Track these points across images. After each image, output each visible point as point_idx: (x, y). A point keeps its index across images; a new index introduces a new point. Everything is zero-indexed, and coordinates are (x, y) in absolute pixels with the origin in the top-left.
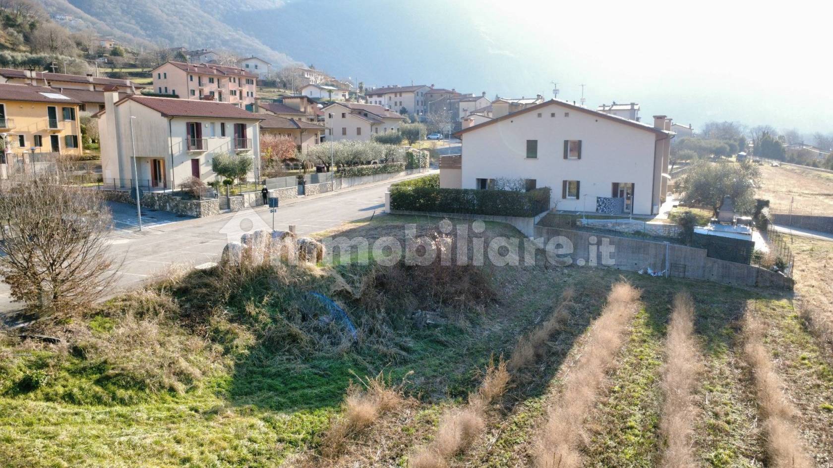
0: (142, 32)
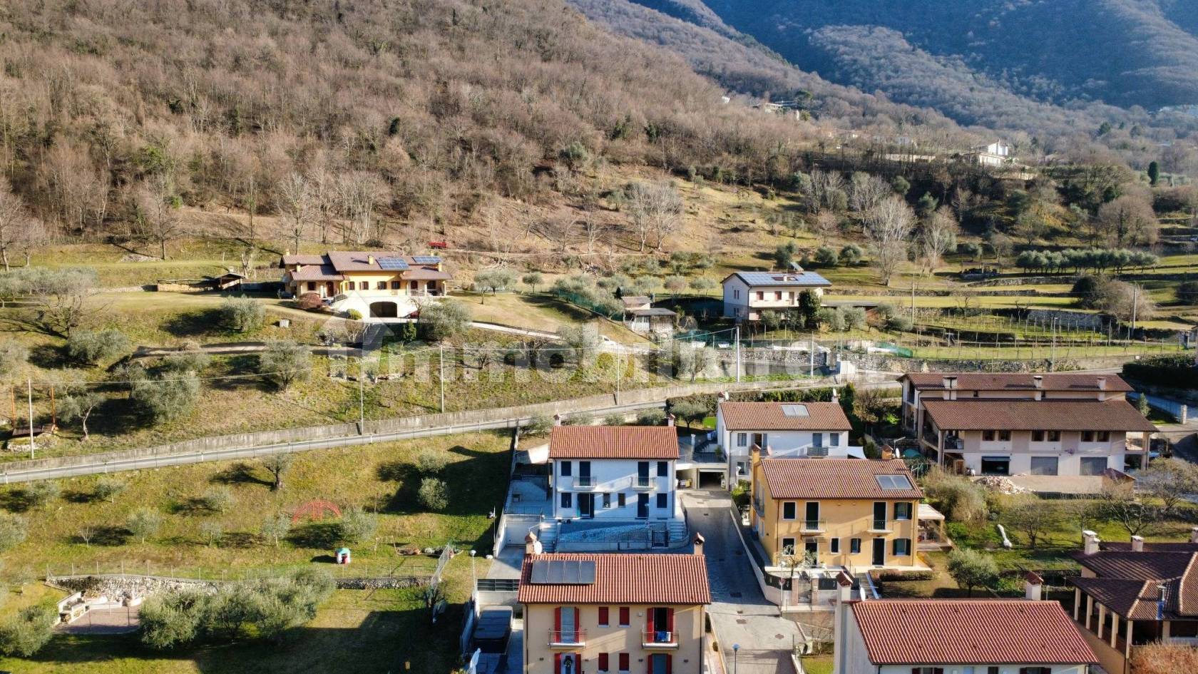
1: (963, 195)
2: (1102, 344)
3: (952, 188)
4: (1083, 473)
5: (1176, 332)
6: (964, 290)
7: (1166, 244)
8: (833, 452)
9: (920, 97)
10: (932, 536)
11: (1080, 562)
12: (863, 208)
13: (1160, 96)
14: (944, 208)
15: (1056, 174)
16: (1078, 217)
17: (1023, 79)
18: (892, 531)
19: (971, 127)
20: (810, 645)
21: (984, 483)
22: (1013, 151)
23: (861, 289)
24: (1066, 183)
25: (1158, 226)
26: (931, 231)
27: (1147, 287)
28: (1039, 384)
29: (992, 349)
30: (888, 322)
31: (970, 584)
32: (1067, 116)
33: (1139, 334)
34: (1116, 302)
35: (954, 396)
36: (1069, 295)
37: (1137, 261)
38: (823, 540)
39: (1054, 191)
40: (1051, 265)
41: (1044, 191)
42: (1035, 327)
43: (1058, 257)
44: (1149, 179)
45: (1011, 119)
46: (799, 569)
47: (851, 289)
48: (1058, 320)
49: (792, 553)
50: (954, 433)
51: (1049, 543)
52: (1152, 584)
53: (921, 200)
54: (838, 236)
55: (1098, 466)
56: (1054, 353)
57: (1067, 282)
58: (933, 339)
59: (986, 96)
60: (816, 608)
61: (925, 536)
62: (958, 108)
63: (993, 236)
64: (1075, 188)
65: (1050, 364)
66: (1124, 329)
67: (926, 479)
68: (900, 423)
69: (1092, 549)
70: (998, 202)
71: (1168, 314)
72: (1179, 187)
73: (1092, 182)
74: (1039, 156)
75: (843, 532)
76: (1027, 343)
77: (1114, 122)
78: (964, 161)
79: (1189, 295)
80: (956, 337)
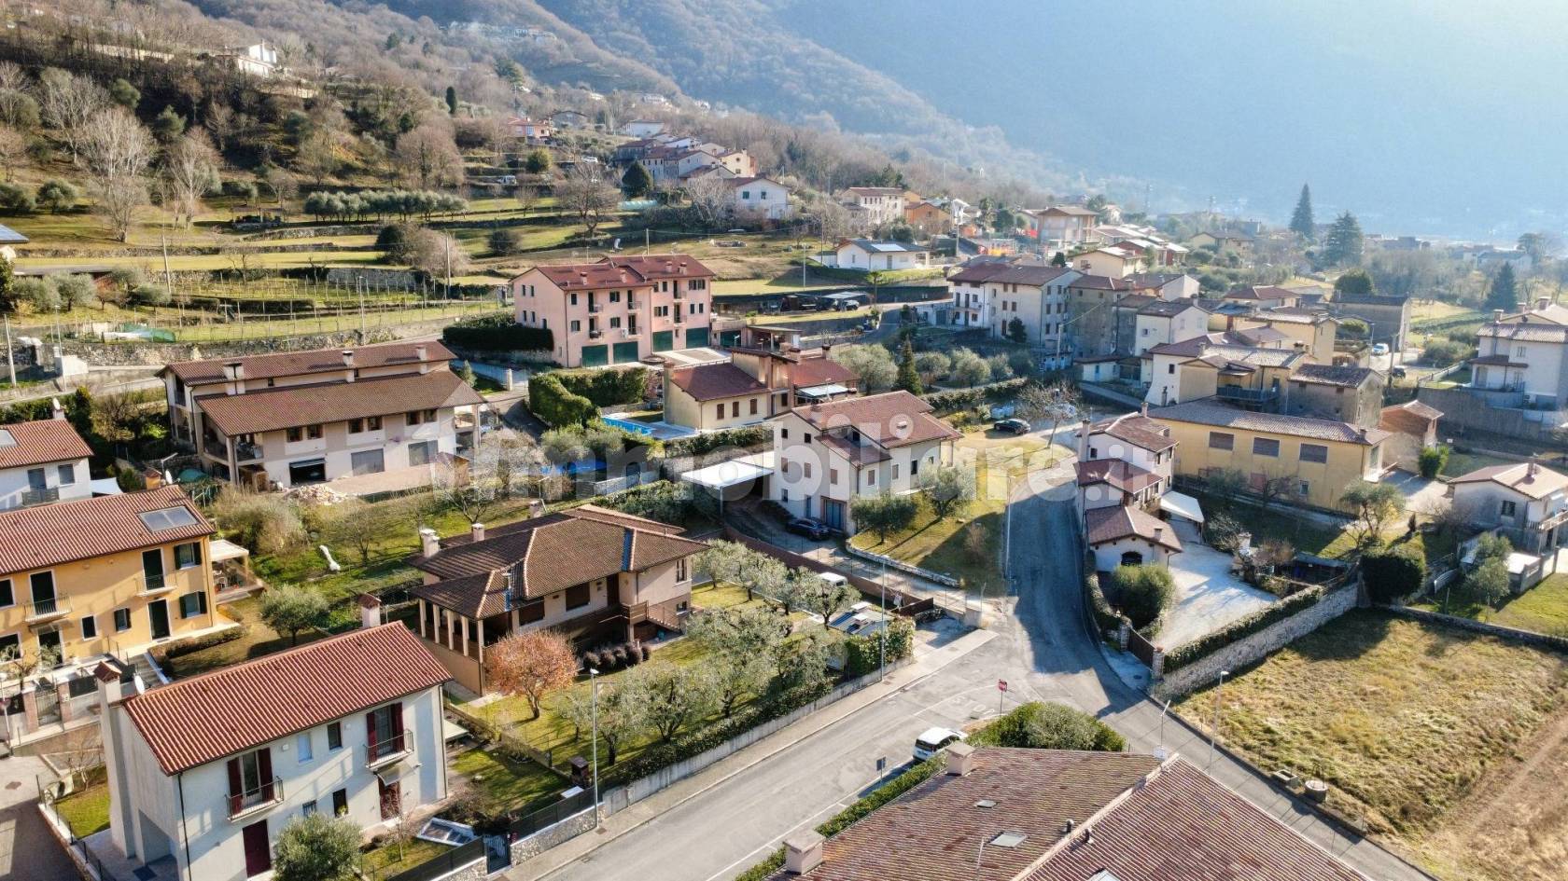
0: (650, 49)
1: (221, 114)
2: (418, 307)
3: (205, 103)
4: (413, 463)
5: (493, 287)
6: (239, 245)
7: (473, 186)
8: (66, 493)
10: (235, 581)
11: (420, 568)
12: (68, 124)
14: (196, 130)
15: (341, 93)
16: (374, 150)
18: (176, 586)
19: (223, 19)
20: (69, 781)
21: (296, 496)
22: (284, 58)
23: (82, 248)
24: (354, 105)
25: (462, 165)
26: (181, 164)
27: (459, 236)
28: (349, 361)
29: (285, 322)
30: (131, 294)
31: (294, 629)
32: (347, 20)
33: (455, 292)
34: (428, 254)
35: (242, 389)
36: (375, 248)
37: (445, 206)
38: (68, 625)
39: (342, 116)
40: (349, 211)
41: (328, 113)
42: (337, 290)
43: (356, 201)
44: (448, 107)
45: (277, 15)
46: (35, 676)
47: (66, 247)
48: (364, 281)
49: (18, 656)
50: (248, 437)
51: (384, 555)
52: (498, 573)
53: (160, 117)
54: (31, 166)
56: (365, 321)
57: (369, 232)
58: (202, 314)
60: (69, 726)
61: (225, 583)
63: (270, 172)
64: (366, 114)
65: (360, 336)
66: (440, 287)
67: (217, 506)
68: (168, 436)
69: (432, 550)
70: (271, 126)
71: (484, 267)
72: (479, 118)
73: (386, 107)
74: (317, 67)
75: (99, 604)
76: (330, 311)
77: (403, 35)
78: (217, 65)
79: (501, 245)
80: (235, 310)
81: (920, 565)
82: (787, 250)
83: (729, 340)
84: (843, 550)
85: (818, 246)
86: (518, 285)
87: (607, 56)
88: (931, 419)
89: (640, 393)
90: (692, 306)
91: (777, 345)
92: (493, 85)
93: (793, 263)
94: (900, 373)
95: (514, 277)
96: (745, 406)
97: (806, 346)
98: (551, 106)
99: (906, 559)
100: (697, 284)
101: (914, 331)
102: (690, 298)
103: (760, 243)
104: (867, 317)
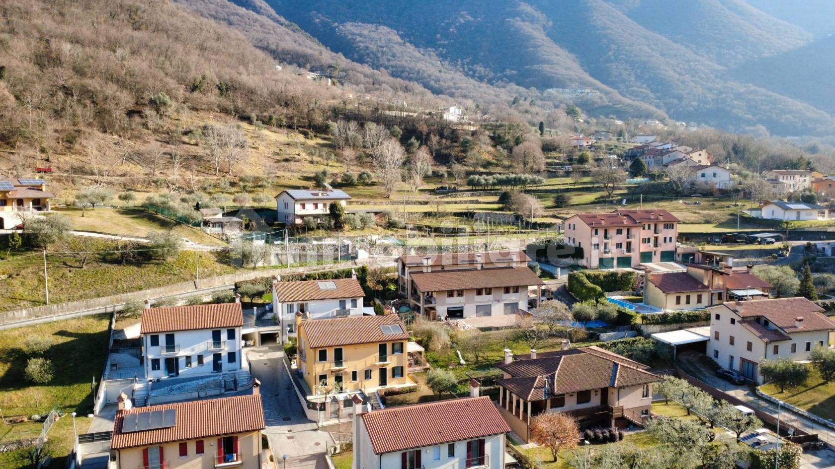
1: (435, 139)
2: (515, 233)
3: (428, 134)
4: (505, 314)
5: (554, 224)
6: (437, 200)
7: (549, 171)
8: (353, 312)
9: (409, 74)
10: (417, 363)
11: (503, 369)
12: (373, 146)
13: (545, 83)
14: (423, 147)
15: (489, 127)
16: (502, 154)
17: (470, 67)
18: (392, 362)
19: (440, 96)
20: (338, 447)
21: (449, 324)
22: (465, 112)
23: (372, 201)
24: (494, 133)
25: (544, 160)
26: (416, 163)
27: (539, 197)
29: (452, 238)
30: (389, 223)
31: (440, 391)
32: (495, 91)
33: (535, 226)
34: (523, 206)
35: (430, 270)
36: (497, 203)
37: (534, 182)
38: (346, 373)
39: (488, 138)
40: (487, 184)
41: (482, 137)
42: (478, 223)
43: (491, 179)
44: (539, 132)
45: (464, 91)
46: (331, 395)
47: (366, 200)
48: (490, 219)
49: (326, 384)
50: (430, 293)
51: (486, 359)
52: (541, 378)
53: (409, 142)
54: (357, 165)
55: (513, 308)
56: (489, 239)
57: (496, 194)
58: (417, 233)
59: (449, 76)
60: (342, 421)
61: (413, 363)
62: (432, 83)
63: (453, 166)
64: (499, 137)
65: (486, 246)
66: (528, 223)
67: (414, 326)
68: (397, 289)
69: (509, 360)
70: (455, 144)
71: (550, 213)
72: (555, 137)
73: (509, 133)
74: (479, 115)
75: (359, 366)
76: (473, 233)
77: (521, 97)
78: (435, 117)
79: (561, 202)
80: (431, 231)
81: (809, 411)
82: (728, 207)
83: (687, 259)
84: (754, 393)
85: (749, 205)
86: (567, 223)
87: (627, 101)
88: (823, 317)
89: (630, 285)
90: (665, 239)
91: (717, 263)
92: (563, 118)
93: (732, 215)
94: (802, 285)
95: (566, 219)
96: (694, 298)
97: (737, 264)
98: (594, 128)
99: (799, 406)
100: (669, 226)
101: (814, 259)
102: (663, 234)
103: (711, 203)
104: (780, 249)
